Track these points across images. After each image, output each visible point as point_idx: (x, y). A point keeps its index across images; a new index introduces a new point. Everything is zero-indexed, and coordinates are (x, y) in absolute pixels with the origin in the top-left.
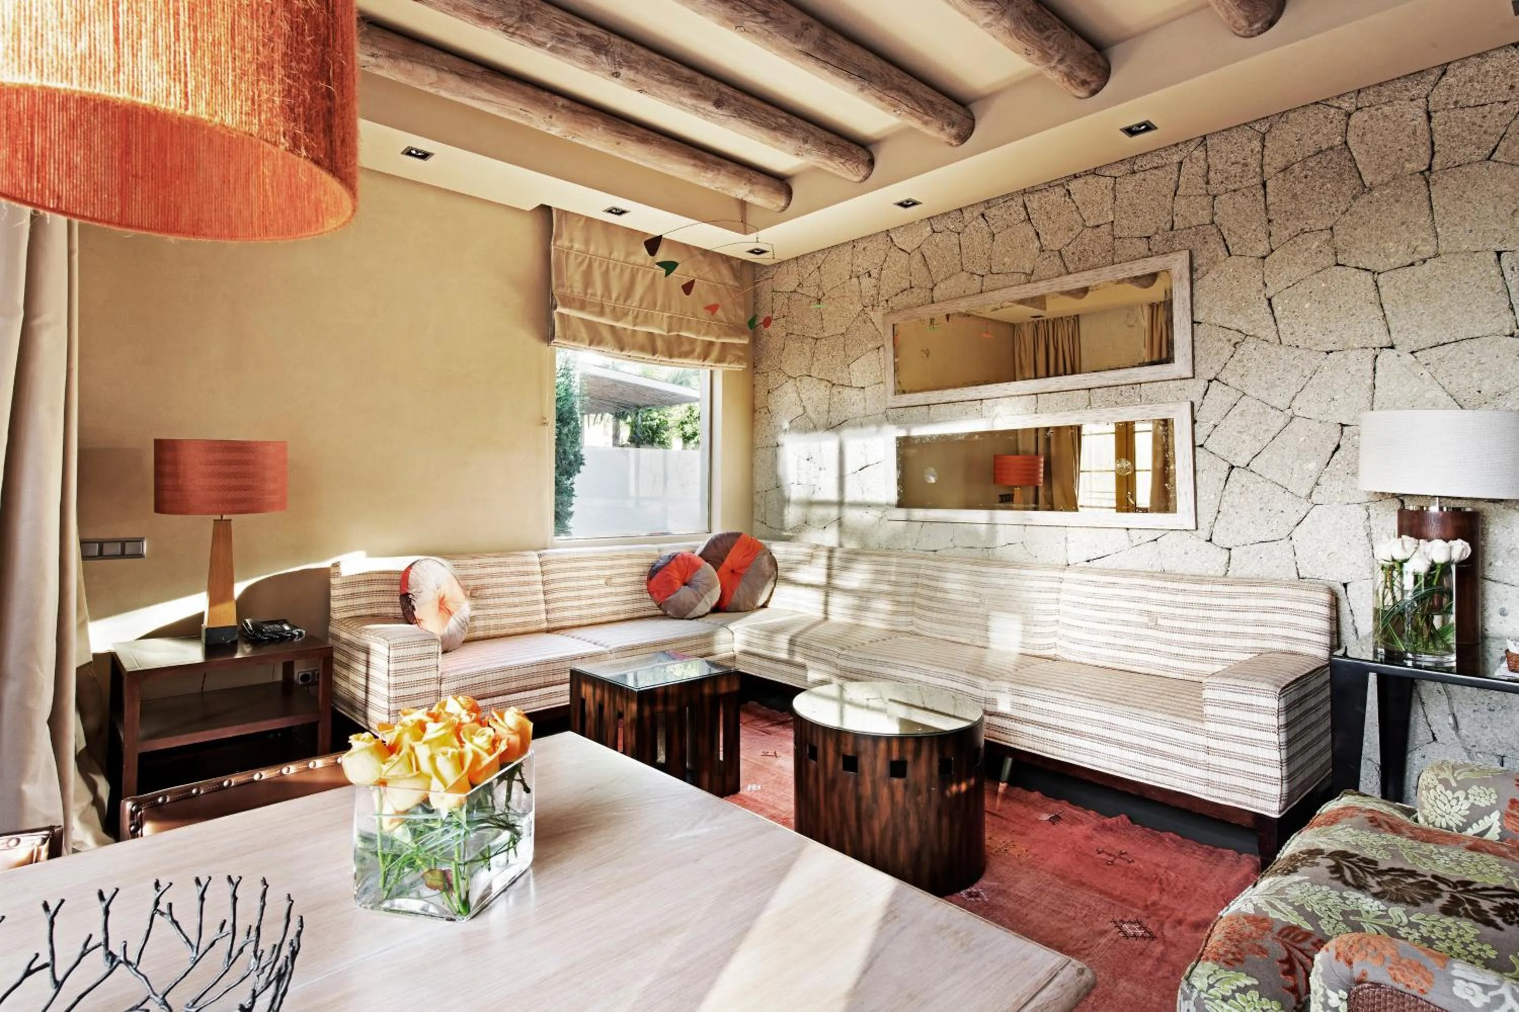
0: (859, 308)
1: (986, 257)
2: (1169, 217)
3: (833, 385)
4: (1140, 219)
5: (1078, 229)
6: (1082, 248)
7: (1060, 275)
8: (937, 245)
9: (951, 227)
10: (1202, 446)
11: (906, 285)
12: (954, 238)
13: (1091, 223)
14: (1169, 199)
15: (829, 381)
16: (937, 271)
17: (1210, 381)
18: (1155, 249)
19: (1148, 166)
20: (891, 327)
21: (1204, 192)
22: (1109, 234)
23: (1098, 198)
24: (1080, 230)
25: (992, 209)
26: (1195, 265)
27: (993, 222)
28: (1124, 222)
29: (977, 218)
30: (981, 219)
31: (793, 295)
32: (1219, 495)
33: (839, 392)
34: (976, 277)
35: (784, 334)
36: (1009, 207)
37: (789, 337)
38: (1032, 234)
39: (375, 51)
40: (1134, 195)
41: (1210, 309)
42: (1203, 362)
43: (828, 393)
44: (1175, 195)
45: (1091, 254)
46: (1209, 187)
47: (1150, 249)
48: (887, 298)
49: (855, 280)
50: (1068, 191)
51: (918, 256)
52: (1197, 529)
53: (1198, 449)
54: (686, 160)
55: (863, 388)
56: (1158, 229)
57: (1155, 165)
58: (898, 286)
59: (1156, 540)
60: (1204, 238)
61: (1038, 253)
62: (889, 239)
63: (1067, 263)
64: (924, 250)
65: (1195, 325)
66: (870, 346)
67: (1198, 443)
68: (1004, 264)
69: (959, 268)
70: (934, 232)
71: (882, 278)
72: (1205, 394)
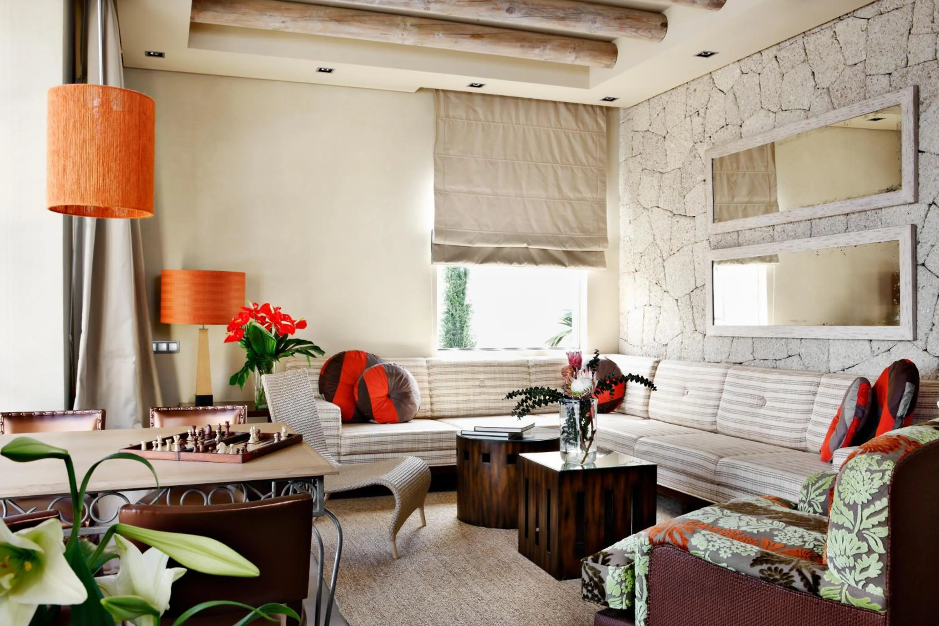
0: (691, 145)
1: (777, 95)
2: (904, 55)
3: (674, 215)
4: (884, 57)
5: (841, 67)
6: (843, 86)
7: (828, 110)
8: (744, 86)
9: (754, 69)
10: (923, 265)
11: (723, 123)
12: (756, 79)
13: (850, 62)
14: (905, 38)
15: (671, 212)
16: (744, 109)
17: (930, 205)
18: (894, 85)
19: (891, 8)
20: (711, 161)
21: (930, 30)
22: (862, 72)
23: (855, 40)
24: (842, 68)
25: (782, 52)
26: (921, 99)
27: (783, 63)
28: (873, 61)
29: (772, 60)
30: (774, 61)
31: (647, 133)
32: (933, 308)
33: (678, 221)
34: (771, 114)
35: (641, 169)
36: (794, 49)
37: (645, 171)
38: (809, 74)
39: (283, 19)
40: (880, 35)
41: (931, 140)
42: (924, 188)
43: (670, 222)
44: (910, 33)
45: (849, 90)
46: (933, 25)
47: (891, 85)
48: (710, 135)
49: (688, 119)
50: (835, 32)
51: (731, 96)
52: (915, 339)
53: (920, 268)
54: (514, 44)
55: (694, 217)
56: (896, 66)
57: (896, 7)
58: (718, 123)
59: (889, 350)
60: (929, 73)
61: (813, 91)
62: (711, 81)
63: (833, 99)
64: (736, 90)
65: (920, 154)
66: (698, 179)
67: (920, 261)
68: (790, 102)
69: (759, 106)
70: (743, 73)
71: (707, 117)
72: (926, 217)
